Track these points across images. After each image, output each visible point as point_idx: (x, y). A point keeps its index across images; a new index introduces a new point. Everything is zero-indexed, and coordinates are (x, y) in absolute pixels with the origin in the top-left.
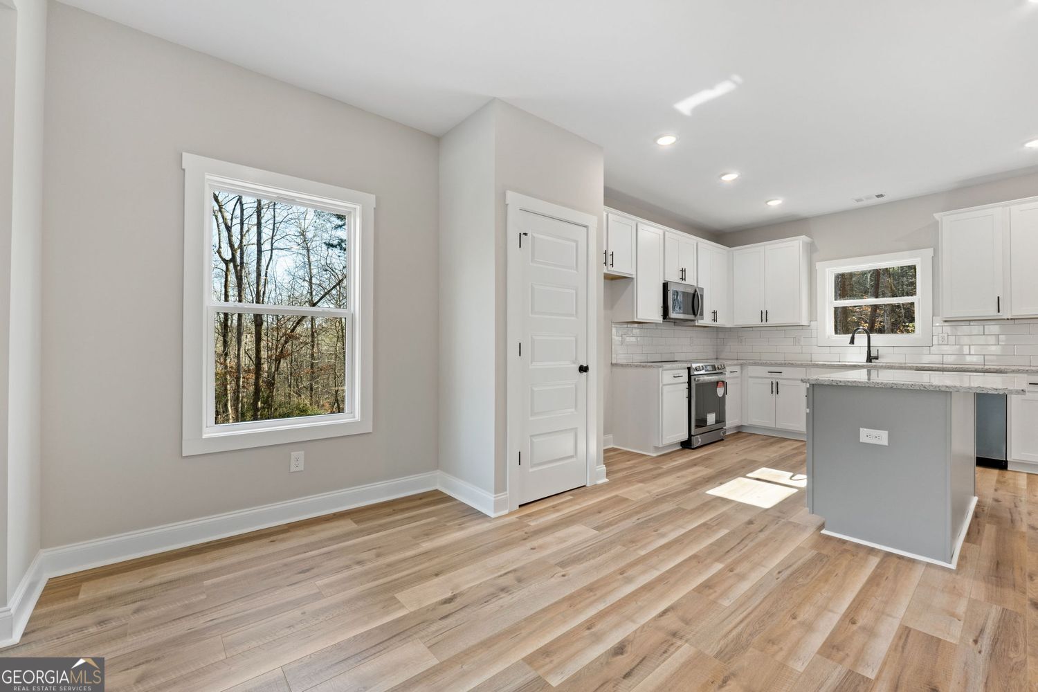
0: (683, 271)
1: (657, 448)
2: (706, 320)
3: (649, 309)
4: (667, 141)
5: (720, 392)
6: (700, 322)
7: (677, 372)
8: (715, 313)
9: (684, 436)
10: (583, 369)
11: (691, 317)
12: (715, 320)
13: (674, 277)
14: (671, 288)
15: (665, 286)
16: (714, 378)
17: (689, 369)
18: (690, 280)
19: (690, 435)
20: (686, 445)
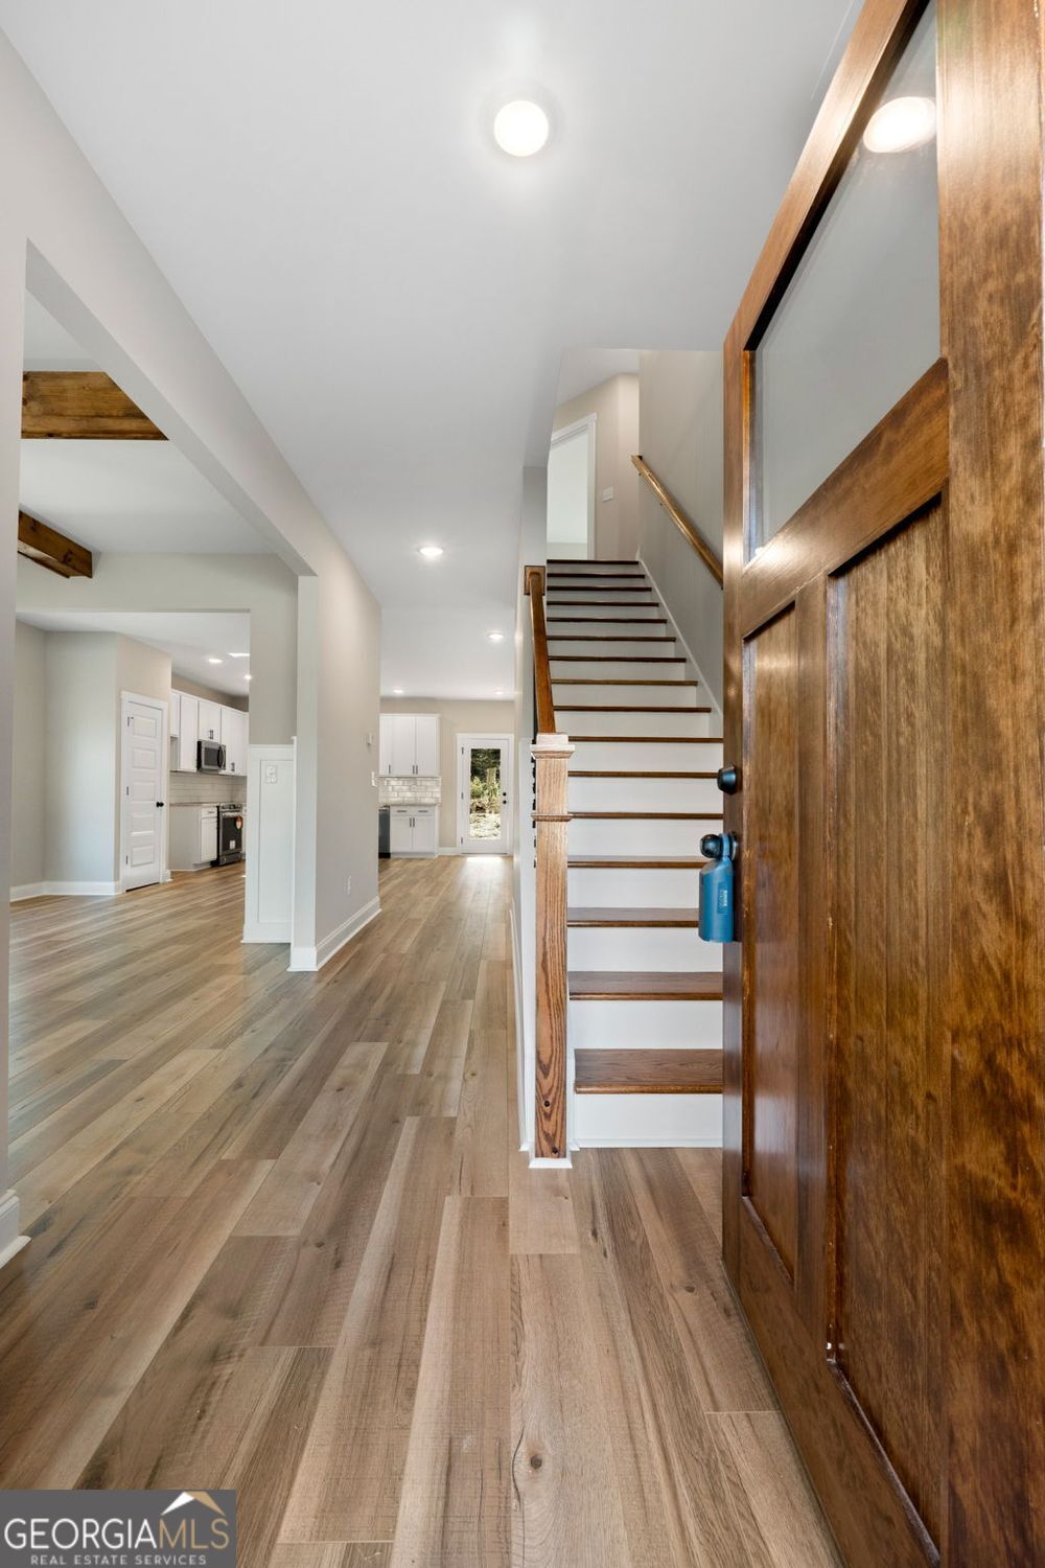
0: (212, 732)
1: (196, 865)
2: (227, 771)
3: (188, 763)
4: (214, 661)
5: (239, 825)
6: (223, 772)
7: (210, 810)
8: (233, 764)
9: (214, 856)
10: (160, 805)
11: (217, 768)
12: (233, 770)
13: (204, 737)
14: (203, 746)
15: (199, 744)
16: (235, 814)
17: (218, 807)
18: (216, 739)
19: (218, 856)
20: (215, 864)
